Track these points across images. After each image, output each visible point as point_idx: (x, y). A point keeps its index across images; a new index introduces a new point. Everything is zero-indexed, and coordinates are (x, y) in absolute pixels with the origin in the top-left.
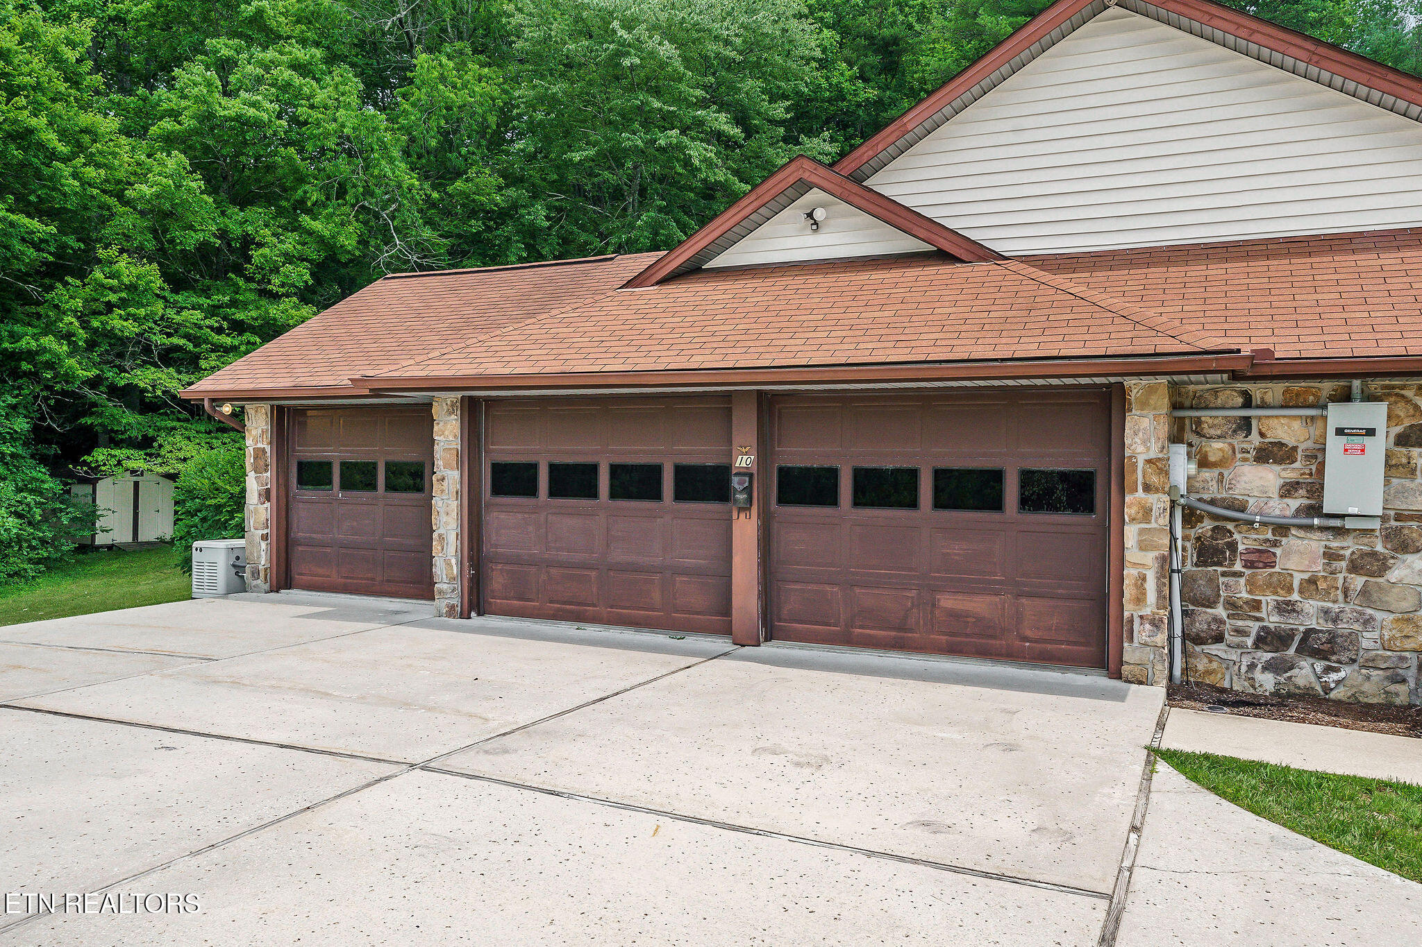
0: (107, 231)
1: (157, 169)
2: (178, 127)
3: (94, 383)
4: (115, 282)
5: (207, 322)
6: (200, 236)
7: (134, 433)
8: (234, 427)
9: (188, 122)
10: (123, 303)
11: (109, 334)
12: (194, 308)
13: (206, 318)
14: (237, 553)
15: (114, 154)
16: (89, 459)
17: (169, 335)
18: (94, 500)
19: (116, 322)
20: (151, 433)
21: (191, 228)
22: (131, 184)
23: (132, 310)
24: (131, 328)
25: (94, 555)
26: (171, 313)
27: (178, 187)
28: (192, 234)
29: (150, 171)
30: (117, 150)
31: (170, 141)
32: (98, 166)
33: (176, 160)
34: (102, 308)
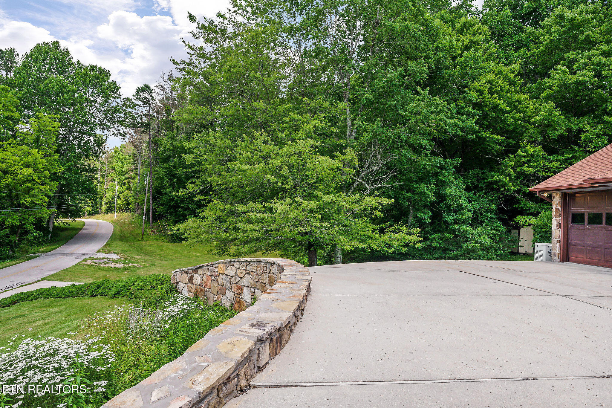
0: (524, 136)
1: (543, 109)
2: (552, 91)
3: (518, 191)
4: (525, 154)
5: (562, 166)
6: (559, 132)
7: (533, 211)
8: (548, 201)
9: (555, 89)
10: (529, 161)
11: (523, 173)
12: (557, 161)
13: (561, 164)
14: (550, 248)
15: (527, 107)
16: (515, 219)
17: (546, 172)
18: (519, 236)
19: (525, 169)
20: (539, 210)
21: (556, 129)
22: (533, 117)
23: (532, 164)
24: (531, 171)
25: (517, 256)
26: (547, 163)
27: (550, 115)
28: (556, 132)
29: (540, 110)
30: (528, 105)
31: (548, 98)
32: (520, 113)
33: (550, 104)
34: (521, 164)
